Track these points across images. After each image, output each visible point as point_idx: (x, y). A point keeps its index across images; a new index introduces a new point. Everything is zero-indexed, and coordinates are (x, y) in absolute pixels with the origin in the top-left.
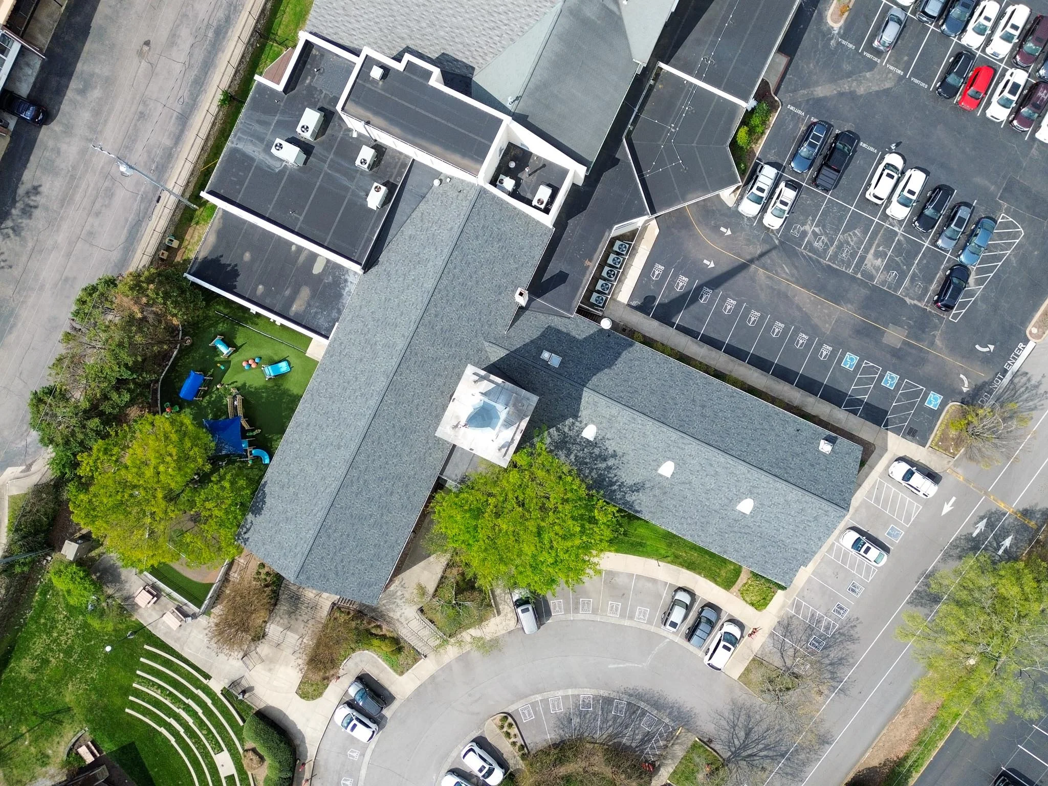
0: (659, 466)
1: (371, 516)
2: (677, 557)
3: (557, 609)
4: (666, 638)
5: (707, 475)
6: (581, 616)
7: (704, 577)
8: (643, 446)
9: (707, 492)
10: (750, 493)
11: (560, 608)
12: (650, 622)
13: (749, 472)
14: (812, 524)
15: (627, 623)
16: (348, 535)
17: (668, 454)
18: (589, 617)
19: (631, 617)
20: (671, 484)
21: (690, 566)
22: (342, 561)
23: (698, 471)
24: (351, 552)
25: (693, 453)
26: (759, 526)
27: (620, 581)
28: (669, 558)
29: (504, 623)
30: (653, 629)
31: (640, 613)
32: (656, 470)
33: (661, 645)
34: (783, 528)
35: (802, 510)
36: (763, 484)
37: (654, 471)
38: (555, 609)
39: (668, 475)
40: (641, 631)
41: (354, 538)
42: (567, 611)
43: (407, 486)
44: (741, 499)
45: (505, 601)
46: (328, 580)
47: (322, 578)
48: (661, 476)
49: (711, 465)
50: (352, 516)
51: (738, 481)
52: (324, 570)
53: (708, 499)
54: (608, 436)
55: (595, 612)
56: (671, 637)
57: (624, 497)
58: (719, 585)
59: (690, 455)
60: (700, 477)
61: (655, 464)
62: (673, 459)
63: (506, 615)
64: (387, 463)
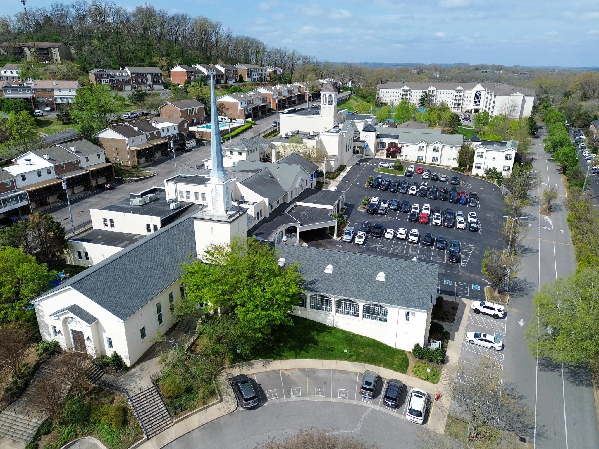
0: (324, 269)
1: (138, 274)
2: (358, 354)
3: (272, 395)
4: (368, 408)
5: (352, 266)
6: (293, 398)
7: (383, 367)
8: (313, 261)
9: (356, 275)
10: (380, 269)
11: (274, 395)
12: (351, 398)
13: (374, 258)
14: (423, 276)
15: (332, 400)
16: (120, 277)
17: (327, 261)
18: (299, 398)
19: (335, 396)
20: (334, 277)
21: (371, 360)
22: (110, 287)
23: (347, 266)
24: (118, 285)
25: (341, 257)
26: (394, 286)
27: (320, 374)
28: (353, 357)
29: (226, 408)
30: (355, 402)
31: (341, 393)
32: (323, 271)
33: (366, 413)
34: (409, 283)
35: (413, 270)
36: (384, 263)
37: (322, 273)
38: (270, 395)
39: (331, 272)
40: (346, 404)
41: (124, 279)
42: (281, 396)
43: (166, 270)
44: (377, 274)
45: (227, 393)
46: (95, 293)
47: (91, 291)
48: (327, 274)
49: (352, 260)
50: (126, 269)
51: (370, 265)
52: (95, 287)
53: (358, 279)
54: (292, 261)
55: (304, 395)
56: (373, 407)
57: (307, 286)
58: (397, 371)
59: (339, 259)
60: (349, 268)
61: (321, 268)
62: (331, 263)
63: (228, 402)
64: (156, 256)
